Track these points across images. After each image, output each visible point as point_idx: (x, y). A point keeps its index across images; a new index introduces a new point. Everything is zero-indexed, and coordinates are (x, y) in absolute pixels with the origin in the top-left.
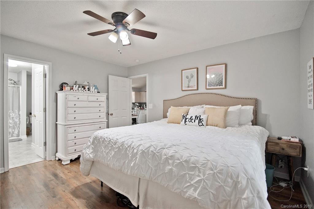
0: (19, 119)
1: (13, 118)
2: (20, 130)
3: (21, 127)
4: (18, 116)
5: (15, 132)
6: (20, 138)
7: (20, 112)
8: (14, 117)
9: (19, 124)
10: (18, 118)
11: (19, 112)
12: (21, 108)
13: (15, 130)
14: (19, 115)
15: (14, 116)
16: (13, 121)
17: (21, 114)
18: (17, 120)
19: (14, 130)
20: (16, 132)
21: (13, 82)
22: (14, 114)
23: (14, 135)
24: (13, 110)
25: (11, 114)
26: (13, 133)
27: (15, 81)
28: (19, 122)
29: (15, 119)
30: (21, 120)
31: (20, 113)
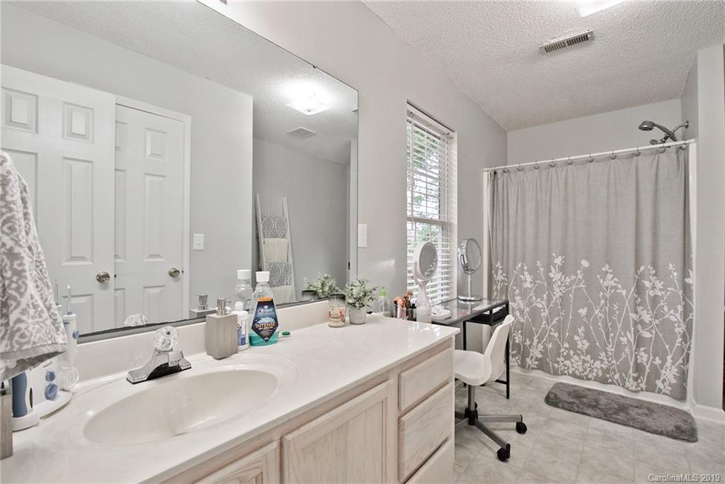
0: (687, 311)
1: (655, 300)
2: (691, 366)
3: (692, 353)
4: (681, 292)
5: (663, 371)
6: (685, 407)
7: (693, 273)
8: (662, 298)
9: (686, 337)
10: (680, 308)
11: (685, 273)
12: (694, 255)
13: (664, 360)
14: (686, 289)
15: (659, 293)
16: (656, 317)
17: (694, 288)
18: (675, 316)
19: (658, 361)
20: (670, 373)
21: (657, 134)
22: (659, 285)
23: (659, 383)
24: (655, 265)
25: (647, 284)
26: (656, 373)
27: (671, 129)
28: (684, 327)
29: (666, 308)
30: (694, 316)
31: (687, 280)
